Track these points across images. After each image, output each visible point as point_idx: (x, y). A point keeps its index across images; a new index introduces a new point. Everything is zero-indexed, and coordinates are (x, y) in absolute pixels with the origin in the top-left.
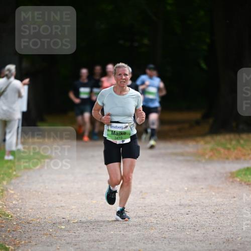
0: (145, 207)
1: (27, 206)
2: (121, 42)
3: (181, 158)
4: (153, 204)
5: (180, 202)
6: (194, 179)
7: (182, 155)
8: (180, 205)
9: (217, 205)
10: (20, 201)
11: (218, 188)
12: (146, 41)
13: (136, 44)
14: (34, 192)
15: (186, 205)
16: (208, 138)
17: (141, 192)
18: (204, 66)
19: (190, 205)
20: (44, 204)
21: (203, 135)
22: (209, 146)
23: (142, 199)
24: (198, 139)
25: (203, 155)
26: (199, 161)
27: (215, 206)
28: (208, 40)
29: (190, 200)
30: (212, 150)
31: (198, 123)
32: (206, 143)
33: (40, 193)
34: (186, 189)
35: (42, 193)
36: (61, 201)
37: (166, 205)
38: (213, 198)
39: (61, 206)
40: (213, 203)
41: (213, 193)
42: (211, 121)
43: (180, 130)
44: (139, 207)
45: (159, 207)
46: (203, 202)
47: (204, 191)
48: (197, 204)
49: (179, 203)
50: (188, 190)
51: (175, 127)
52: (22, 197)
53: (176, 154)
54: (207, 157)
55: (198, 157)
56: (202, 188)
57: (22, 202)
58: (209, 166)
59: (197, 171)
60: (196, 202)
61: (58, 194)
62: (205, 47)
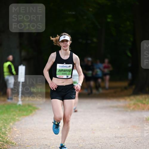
0: (94, 138)
1: (25, 138)
2: (80, 40)
3: (116, 109)
4: (99, 137)
5: (116, 135)
6: (124, 121)
7: (117, 107)
8: (115, 137)
9: (137, 137)
10: (20, 135)
11: (138, 127)
12: (95, 40)
13: (89, 42)
14: (29, 130)
15: (119, 137)
16: (132, 97)
17: (92, 129)
18: (129, 54)
19: (121, 137)
20: (35, 136)
21: (129, 95)
22: (132, 102)
23: (93, 134)
24: (126, 98)
25: (129, 107)
26: (127, 111)
27: (136, 137)
28: (132, 39)
29: (121, 134)
30: (134, 104)
31: (126, 88)
32: (131, 100)
33: (32, 130)
34: (119, 127)
35: (33, 130)
36: (45, 135)
37: (107, 137)
38: (135, 133)
39: (45, 138)
40: (135, 136)
41: (135, 130)
42: (134, 87)
43: (115, 92)
44: (91, 138)
45: (103, 138)
46: (129, 135)
47: (130, 128)
48: (125, 136)
49: (114, 136)
50: (120, 128)
51: (112, 91)
52: (21, 132)
53: (113, 107)
54: (131, 108)
55: (126, 109)
56: (129, 127)
57: (22, 135)
58: (133, 114)
59: (125, 117)
60: (125, 135)
61: (43, 131)
62: (130, 43)
